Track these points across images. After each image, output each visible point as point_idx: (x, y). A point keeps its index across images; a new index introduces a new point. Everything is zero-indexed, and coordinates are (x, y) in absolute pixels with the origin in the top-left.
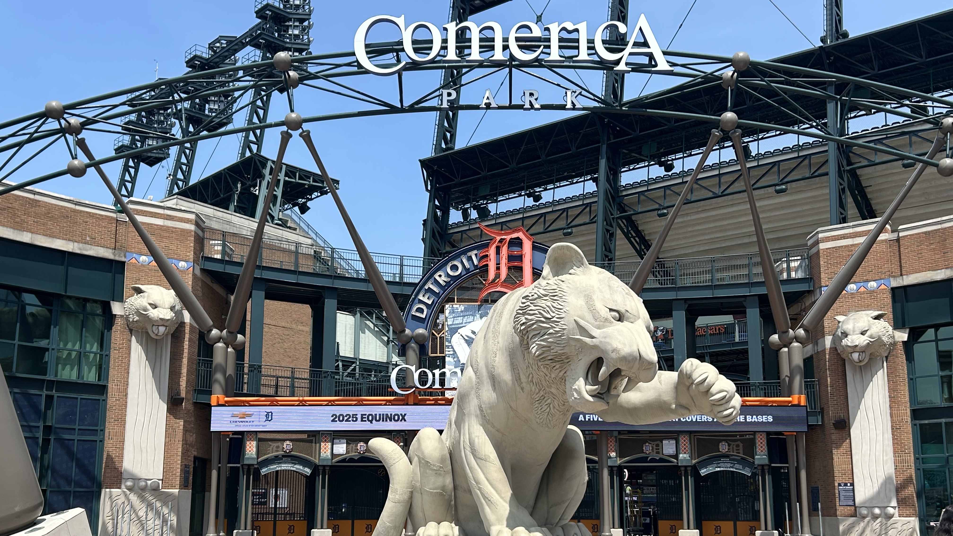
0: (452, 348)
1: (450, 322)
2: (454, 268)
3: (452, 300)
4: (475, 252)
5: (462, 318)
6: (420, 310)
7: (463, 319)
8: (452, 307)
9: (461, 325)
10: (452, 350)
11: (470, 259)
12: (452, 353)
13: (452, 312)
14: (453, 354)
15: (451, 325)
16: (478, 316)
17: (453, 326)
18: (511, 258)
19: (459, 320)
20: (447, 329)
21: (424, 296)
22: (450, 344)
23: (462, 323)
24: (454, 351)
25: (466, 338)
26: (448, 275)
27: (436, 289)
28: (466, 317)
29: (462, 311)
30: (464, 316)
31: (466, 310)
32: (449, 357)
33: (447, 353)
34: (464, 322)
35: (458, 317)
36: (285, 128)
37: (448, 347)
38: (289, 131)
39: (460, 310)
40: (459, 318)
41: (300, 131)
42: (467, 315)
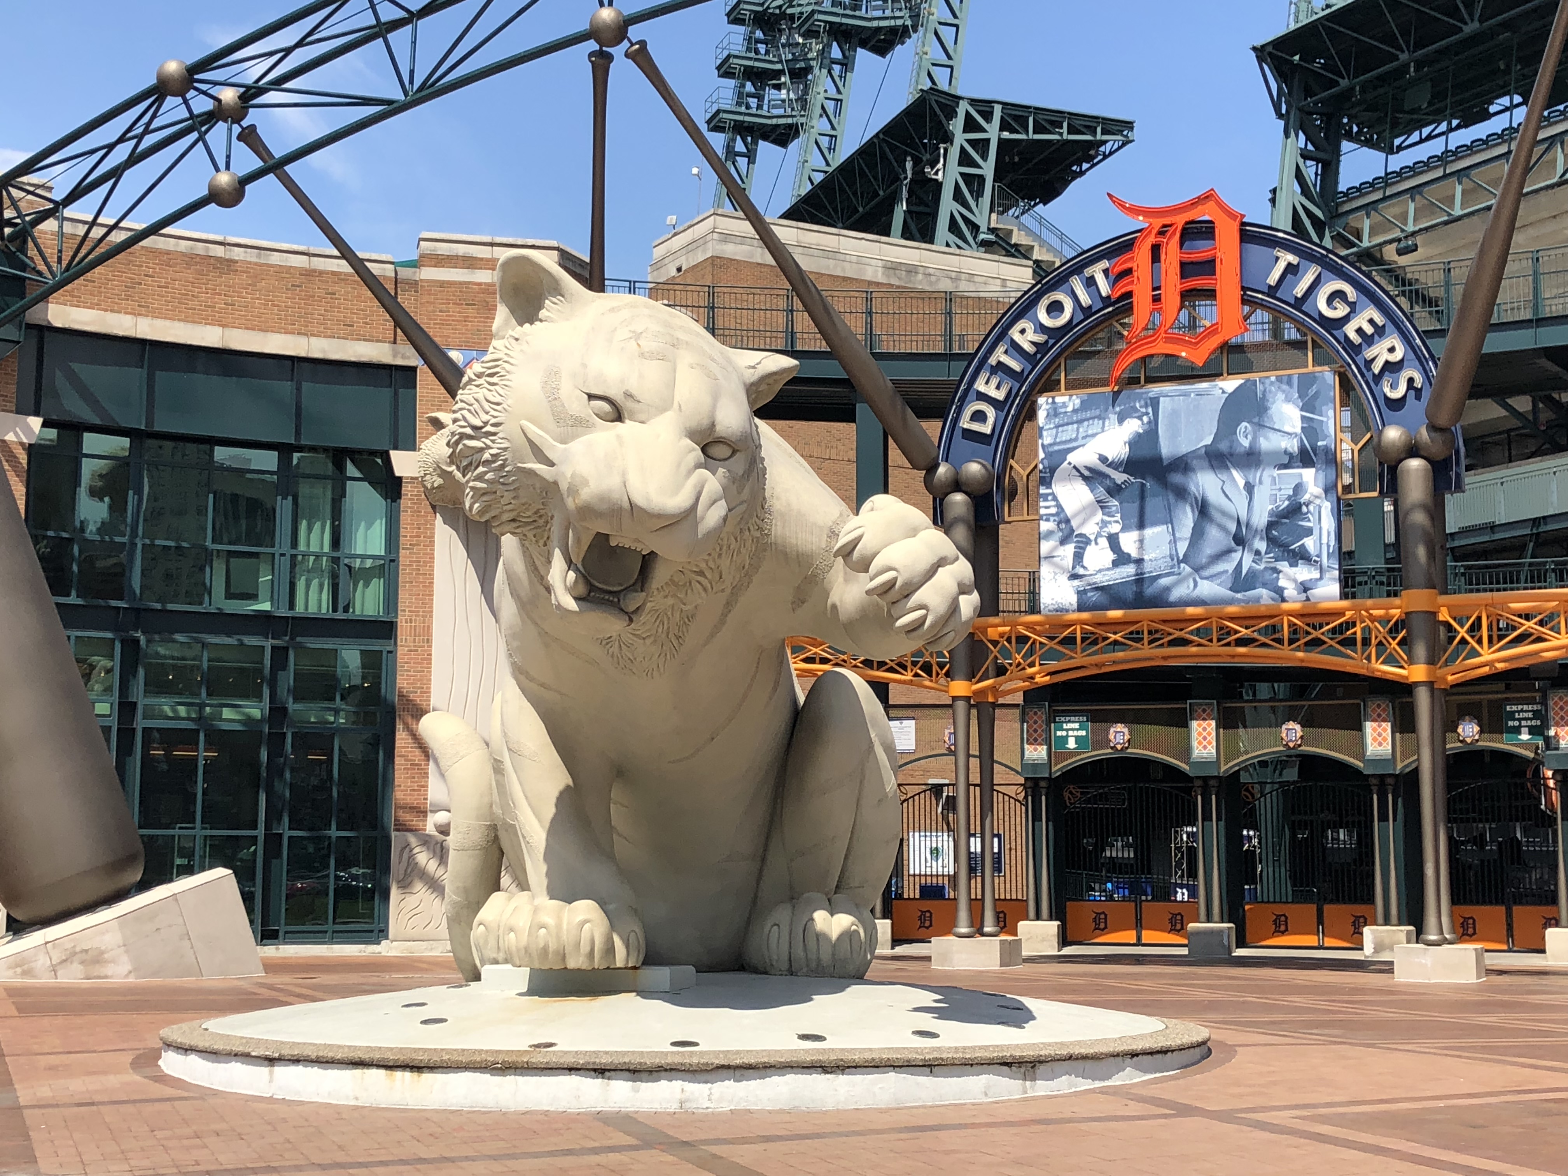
0: (1055, 499)
1: (1047, 439)
2: (1055, 308)
3: (1051, 386)
4: (1105, 264)
5: (1075, 426)
6: (979, 416)
7: (1078, 429)
8: (1054, 402)
9: (1074, 444)
10: (1053, 503)
11: (1090, 282)
12: (1053, 510)
13: (1054, 412)
14: (1057, 514)
15: (1051, 445)
16: (1113, 417)
17: (1056, 448)
18: (1187, 269)
19: (1069, 432)
20: (1042, 455)
21: (987, 383)
22: (1049, 491)
23: (1076, 439)
24: (1059, 506)
25: (1086, 473)
26: (1042, 328)
27: (1015, 365)
28: (1086, 423)
29: (1075, 411)
30: (1080, 422)
31: (1085, 405)
32: (1048, 520)
33: (1043, 511)
34: (1080, 436)
35: (1067, 424)
36: (592, 45)
37: (1045, 497)
38: (604, 49)
39: (1070, 409)
40: (1070, 427)
41: (625, 44)
42: (1088, 420)
